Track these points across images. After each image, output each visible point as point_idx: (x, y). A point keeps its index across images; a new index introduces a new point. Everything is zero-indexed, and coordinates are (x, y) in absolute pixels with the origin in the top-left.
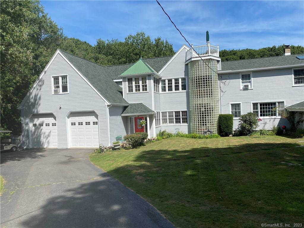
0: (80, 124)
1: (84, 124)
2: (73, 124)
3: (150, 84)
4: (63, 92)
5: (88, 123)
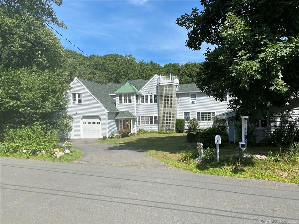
0: (89, 123)
1: (92, 123)
2: (84, 123)
3: (133, 99)
4: (78, 103)
5: (94, 123)
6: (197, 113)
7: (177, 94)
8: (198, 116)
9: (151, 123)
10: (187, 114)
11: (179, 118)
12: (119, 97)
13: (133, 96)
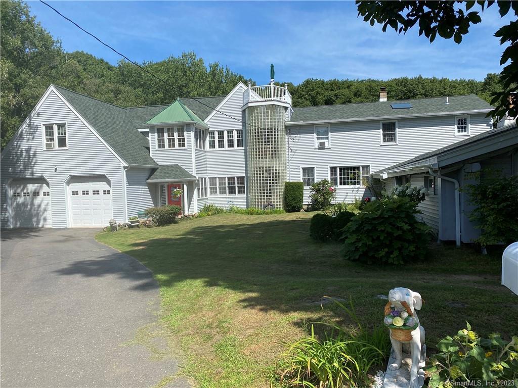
0: (86, 193)
1: (91, 193)
2: (75, 193)
3: (189, 137)
4: (59, 147)
5: (96, 192)
6: (329, 169)
7: (286, 127)
8: (332, 175)
9: (232, 191)
10: (308, 171)
11: (291, 181)
12: (156, 135)
13: (189, 131)
